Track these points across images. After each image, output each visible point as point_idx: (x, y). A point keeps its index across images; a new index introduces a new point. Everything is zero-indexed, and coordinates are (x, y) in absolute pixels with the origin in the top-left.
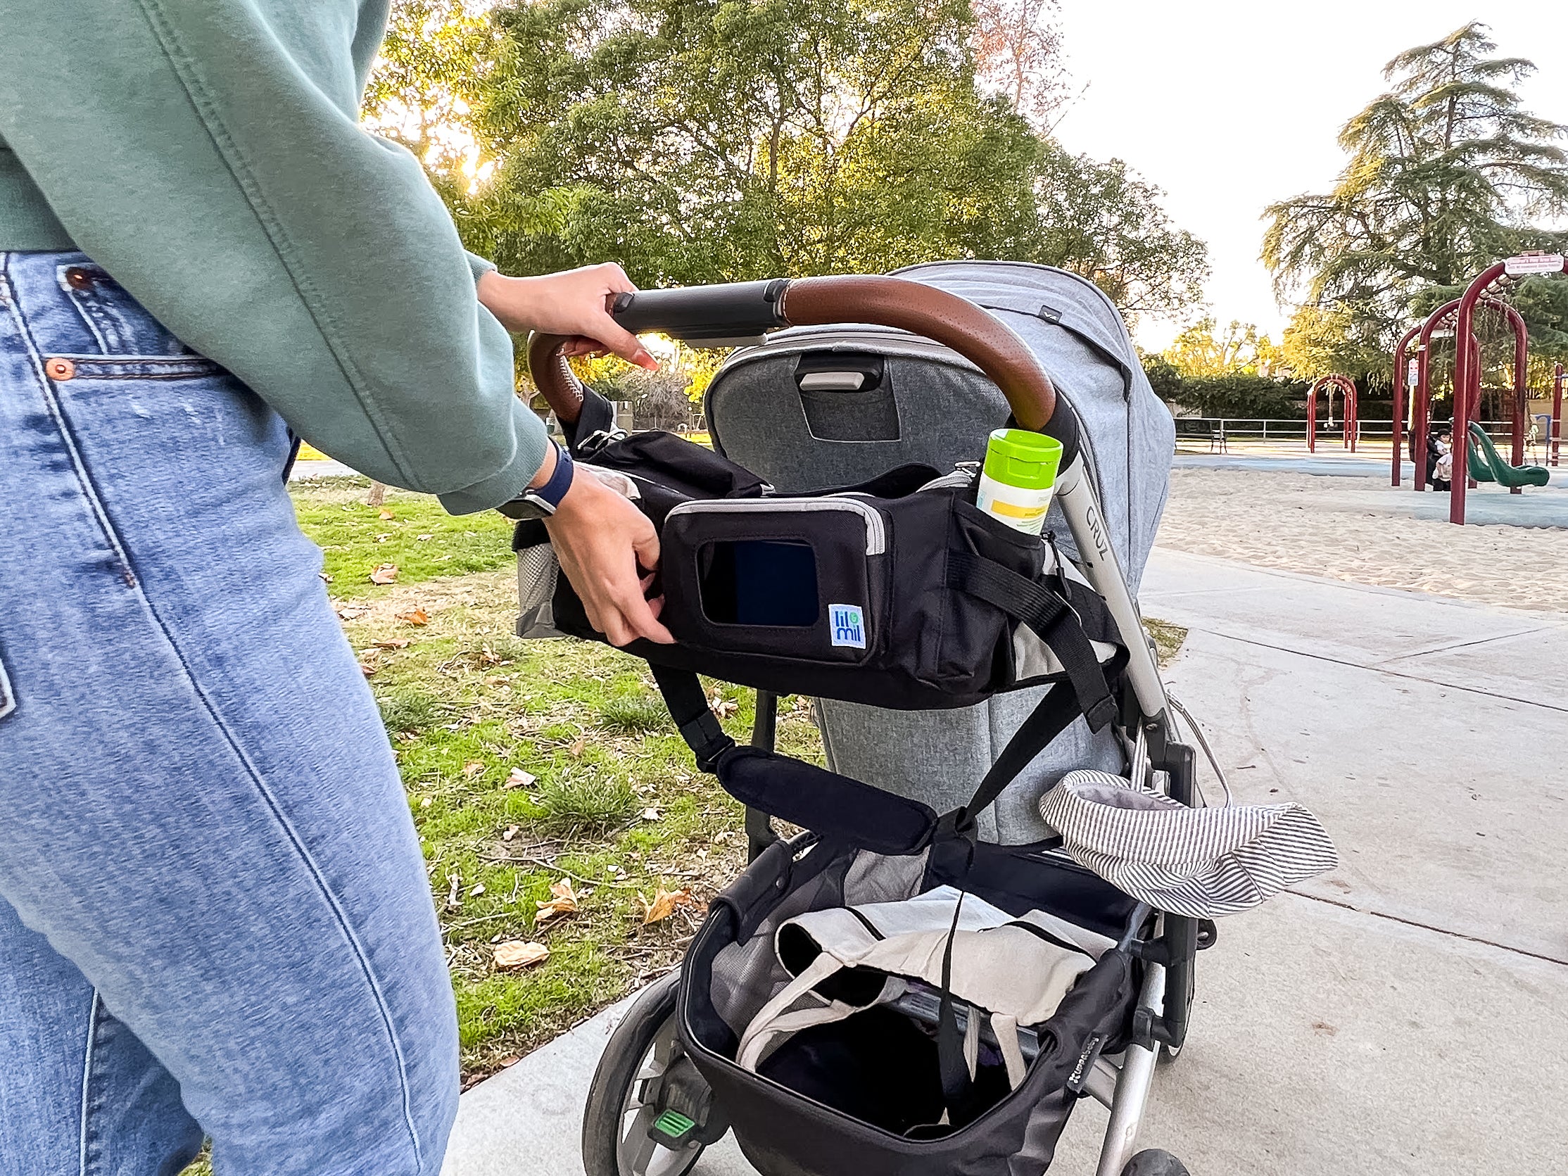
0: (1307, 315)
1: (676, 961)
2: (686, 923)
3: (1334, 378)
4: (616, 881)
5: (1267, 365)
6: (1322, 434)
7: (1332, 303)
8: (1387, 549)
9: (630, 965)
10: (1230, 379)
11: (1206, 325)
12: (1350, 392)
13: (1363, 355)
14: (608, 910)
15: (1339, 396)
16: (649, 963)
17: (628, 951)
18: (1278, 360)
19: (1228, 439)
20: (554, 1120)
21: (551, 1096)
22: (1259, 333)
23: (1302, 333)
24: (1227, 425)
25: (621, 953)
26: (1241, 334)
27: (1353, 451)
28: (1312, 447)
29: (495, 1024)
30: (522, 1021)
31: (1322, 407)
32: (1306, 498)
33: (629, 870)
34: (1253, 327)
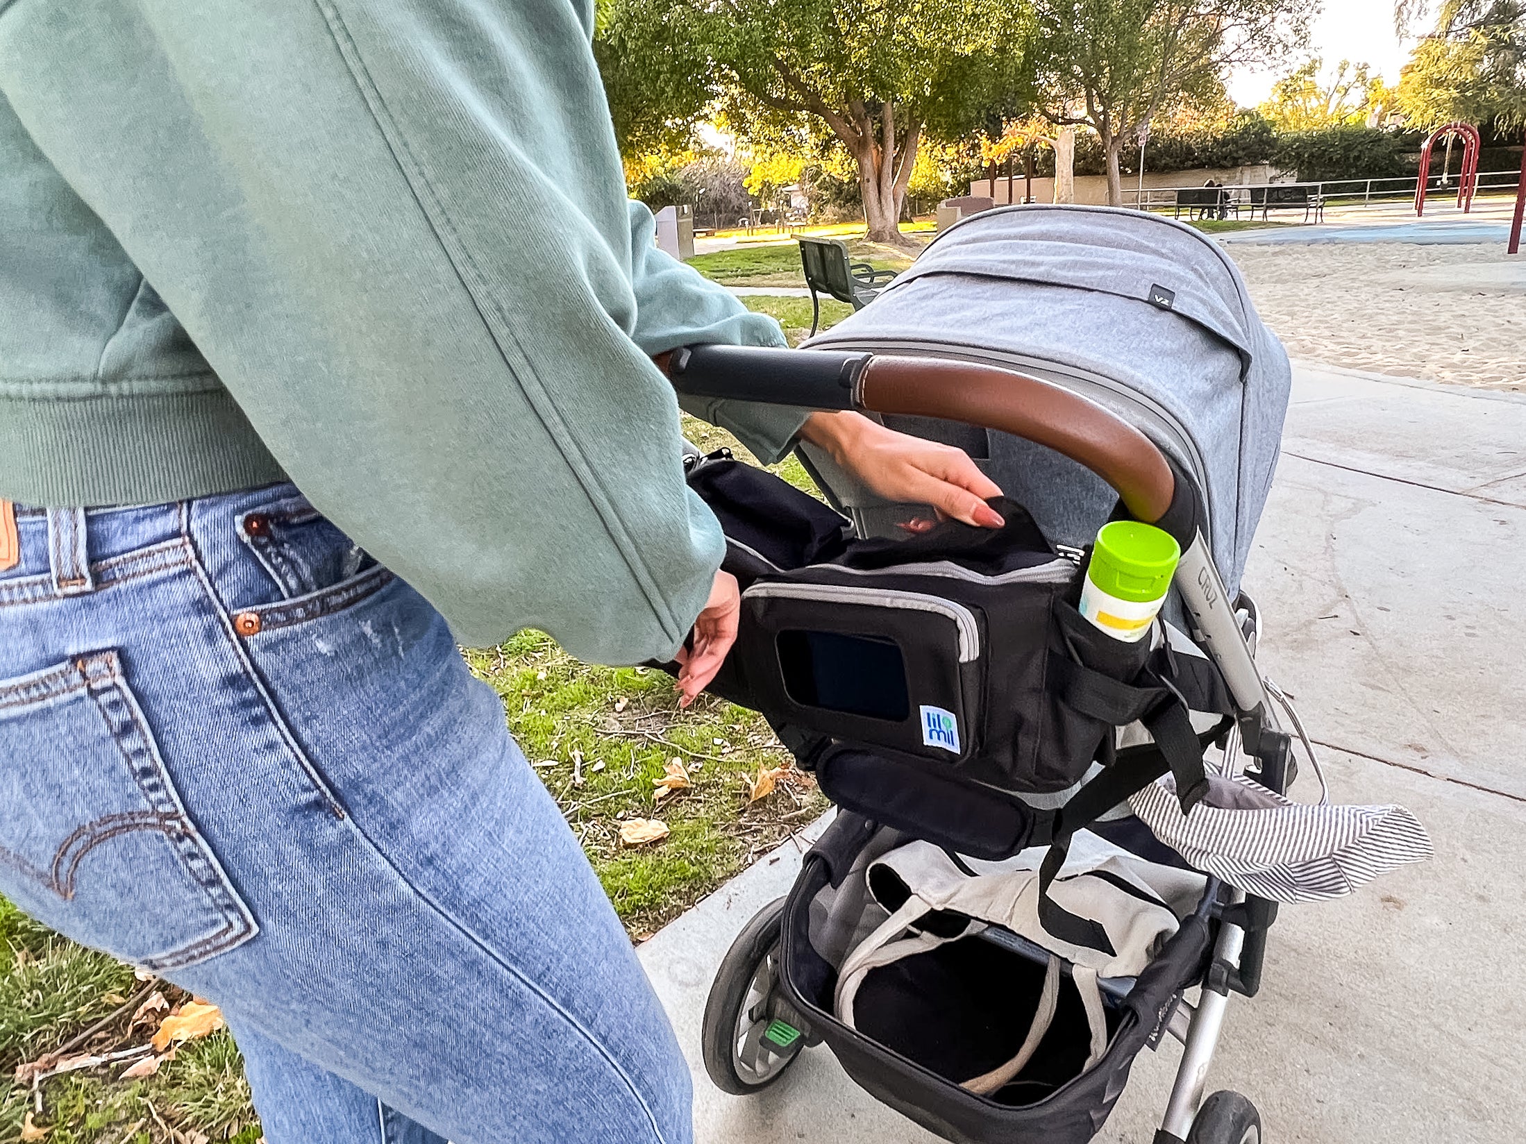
0: (1431, 49)
1: (783, 835)
2: (789, 797)
3: (1456, 126)
4: (723, 754)
5: (1377, 112)
6: (1434, 190)
7: (1465, 31)
8: (1495, 335)
9: (743, 841)
10: (1334, 134)
11: (1310, 71)
12: (1472, 141)
13: (1492, 93)
14: (718, 785)
15: (1458, 145)
16: (759, 838)
17: (739, 827)
18: (1391, 106)
19: (1327, 203)
22: (1370, 74)
23: (1424, 72)
24: (1325, 189)
25: (734, 828)
26: (1351, 74)
27: (1467, 211)
28: (1420, 209)
29: (629, 903)
30: (651, 901)
31: (1436, 159)
32: (1407, 276)
33: (733, 742)
34: (1366, 66)
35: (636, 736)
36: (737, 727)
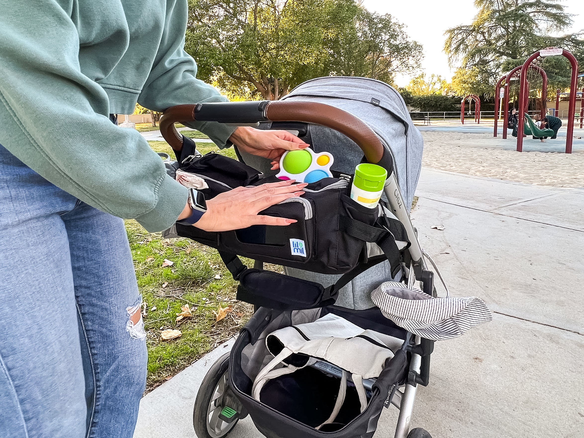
0: (461, 71)
1: (230, 336)
2: (233, 321)
3: (472, 96)
4: (206, 304)
5: (445, 90)
6: (466, 116)
7: (471, 67)
8: (493, 162)
9: (213, 338)
10: (431, 96)
11: (422, 76)
12: (477, 101)
13: (482, 86)
14: (203, 316)
15: (473, 102)
16: (219, 337)
17: (212, 332)
18: (450, 89)
19: (431, 119)
20: (187, 401)
21: (185, 391)
22: (442, 79)
23: (459, 79)
24: (430, 115)
25: (209, 333)
26: (435, 79)
27: (479, 123)
28: (463, 122)
29: (163, 363)
30: (172, 362)
31: (467, 106)
32: (461, 142)
33: (210, 299)
34: (440, 76)
35: (170, 297)
36: (212, 293)
